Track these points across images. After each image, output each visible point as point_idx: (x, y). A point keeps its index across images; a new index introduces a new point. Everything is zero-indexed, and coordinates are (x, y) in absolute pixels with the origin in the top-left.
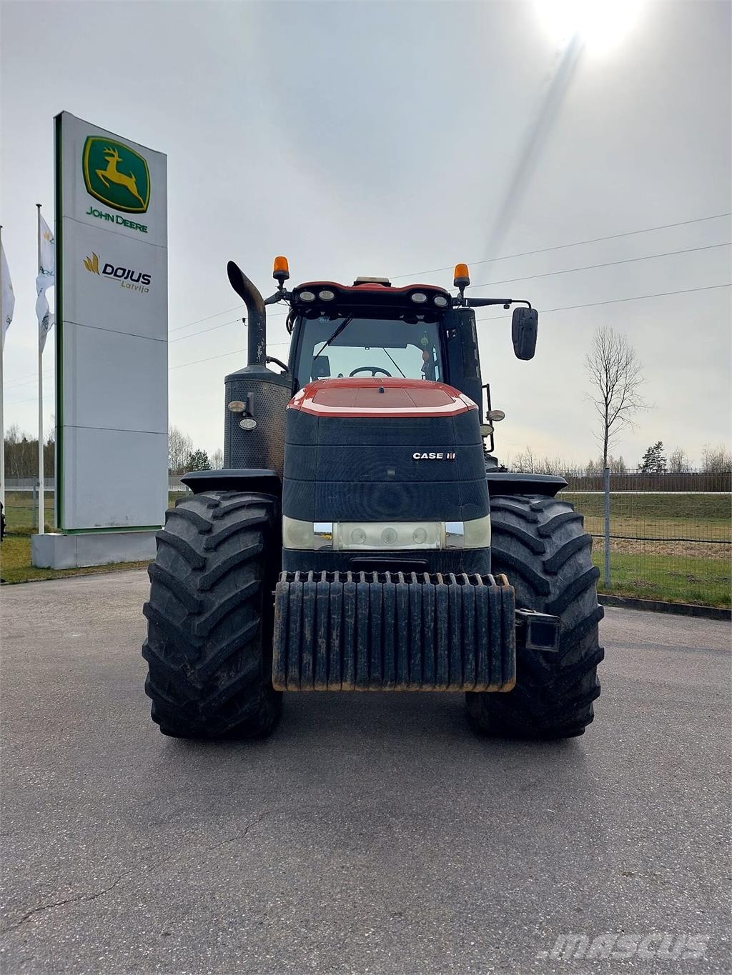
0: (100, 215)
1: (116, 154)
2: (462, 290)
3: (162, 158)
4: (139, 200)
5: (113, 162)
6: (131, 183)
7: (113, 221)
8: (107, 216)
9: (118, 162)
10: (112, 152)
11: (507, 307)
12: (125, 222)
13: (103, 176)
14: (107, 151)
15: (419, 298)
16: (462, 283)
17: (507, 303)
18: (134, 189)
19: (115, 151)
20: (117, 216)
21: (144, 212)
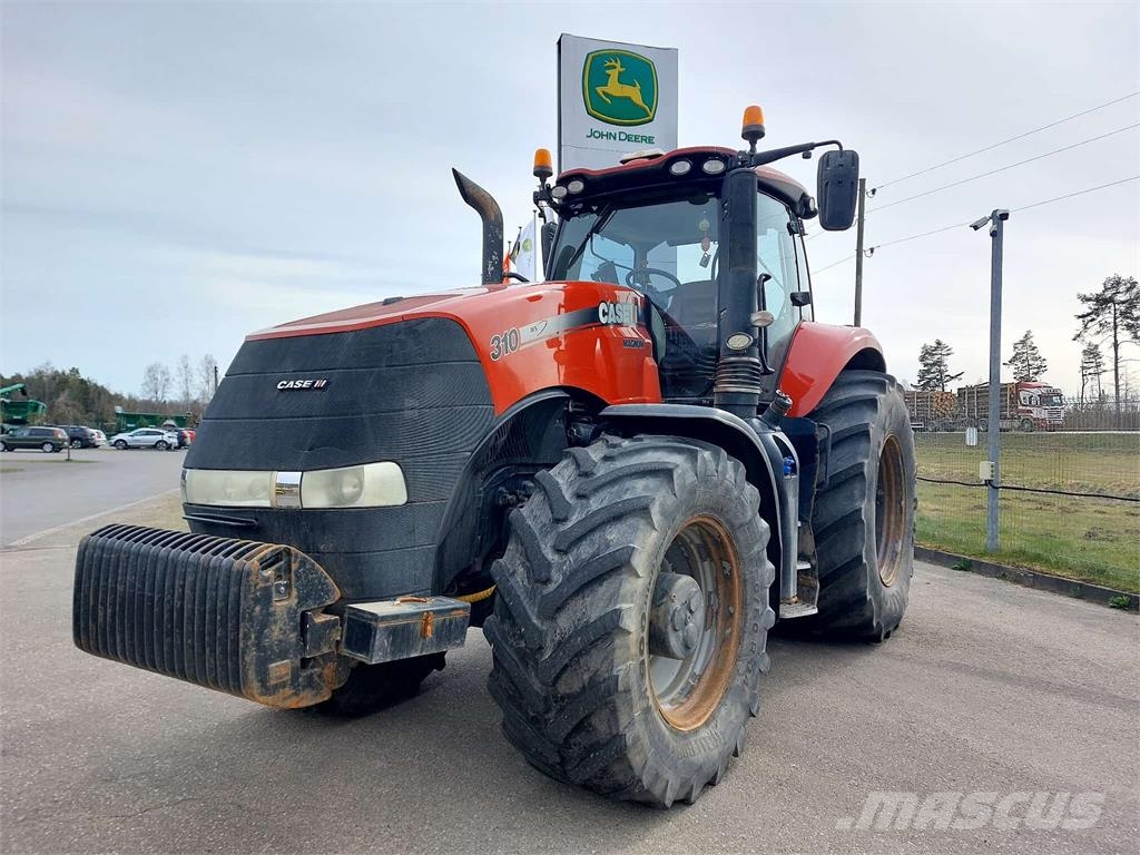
0: (601, 135)
1: (618, 65)
2: (753, 143)
3: (671, 54)
4: (644, 109)
5: (614, 74)
6: (634, 93)
7: (615, 138)
8: (609, 135)
9: (620, 73)
10: (613, 63)
11: (807, 156)
12: (628, 138)
13: (604, 93)
14: (608, 64)
15: (681, 168)
16: (753, 133)
17: (806, 150)
18: (637, 98)
19: (616, 61)
20: (620, 133)
21: (651, 121)
